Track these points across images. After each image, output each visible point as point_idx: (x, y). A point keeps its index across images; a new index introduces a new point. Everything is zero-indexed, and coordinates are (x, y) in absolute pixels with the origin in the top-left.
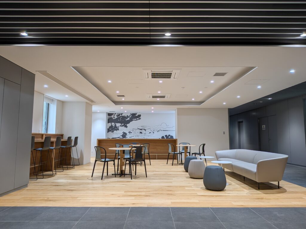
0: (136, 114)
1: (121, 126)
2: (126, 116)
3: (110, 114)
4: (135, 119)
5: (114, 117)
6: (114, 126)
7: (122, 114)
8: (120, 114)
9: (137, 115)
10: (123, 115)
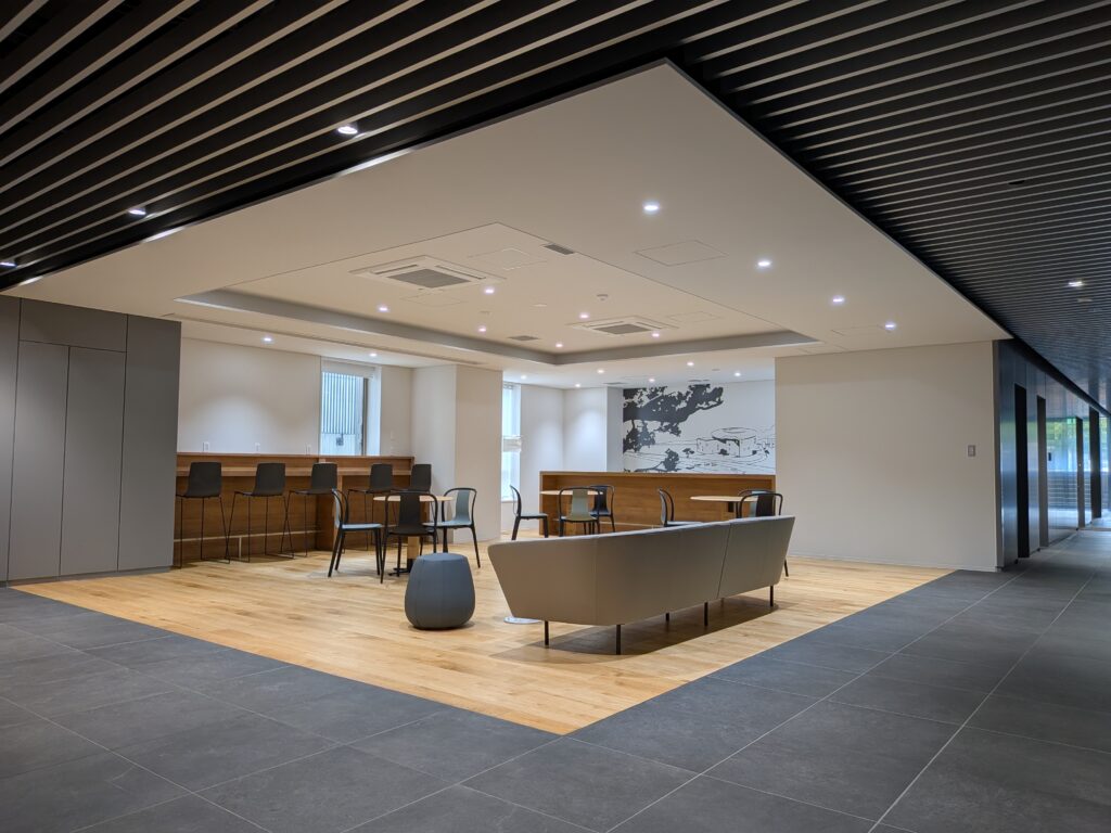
0: (708, 386)
1: (660, 429)
2: (676, 395)
3: (629, 393)
4: (704, 406)
5: (641, 401)
6: (640, 430)
7: (662, 389)
8: (656, 390)
9: (709, 391)
10: (666, 392)
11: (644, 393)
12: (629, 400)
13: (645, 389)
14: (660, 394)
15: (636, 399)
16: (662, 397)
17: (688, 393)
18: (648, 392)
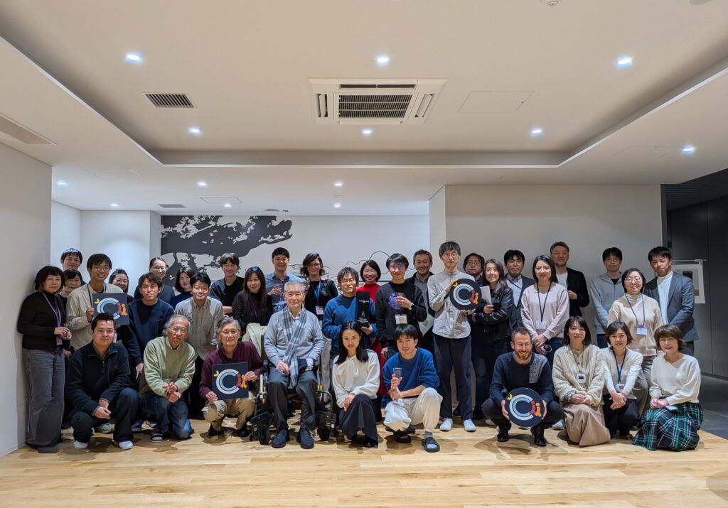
0: (274, 218)
7: (216, 218)
9: (275, 223)
10: (221, 222)
11: (190, 221)
12: (170, 229)
13: (191, 217)
14: (212, 223)
15: (179, 228)
16: (216, 227)
17: (249, 224)
18: (197, 221)
